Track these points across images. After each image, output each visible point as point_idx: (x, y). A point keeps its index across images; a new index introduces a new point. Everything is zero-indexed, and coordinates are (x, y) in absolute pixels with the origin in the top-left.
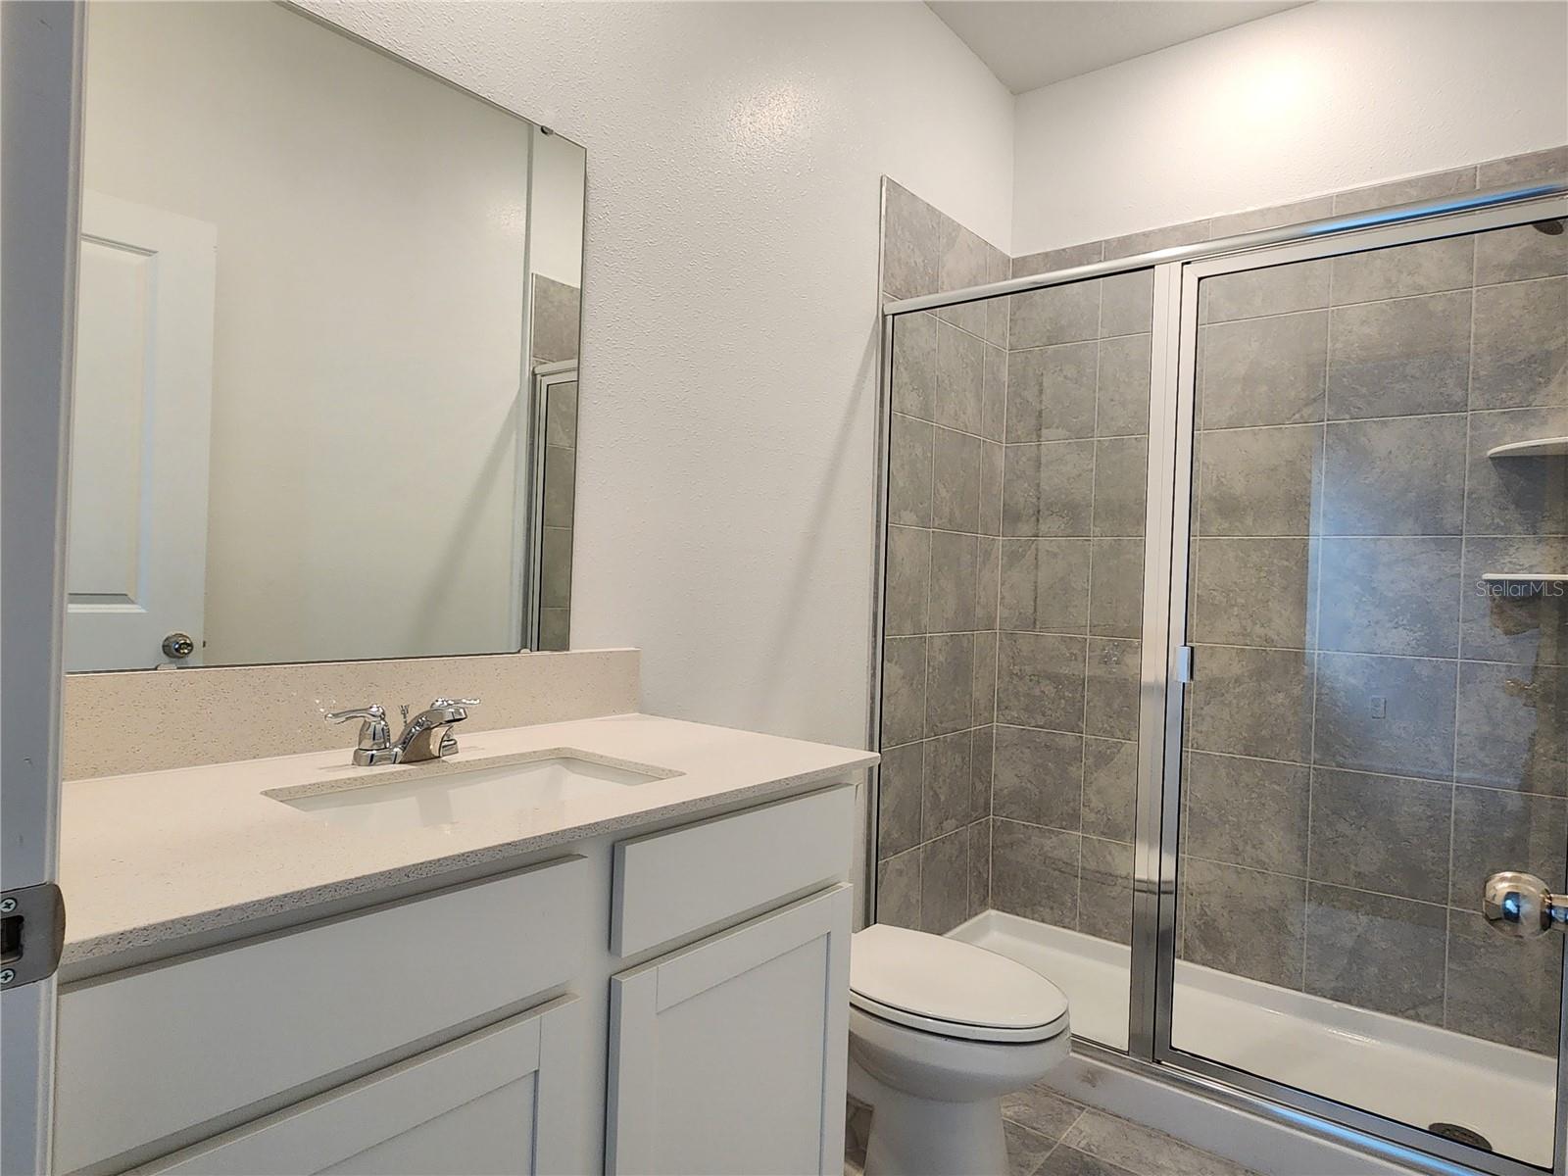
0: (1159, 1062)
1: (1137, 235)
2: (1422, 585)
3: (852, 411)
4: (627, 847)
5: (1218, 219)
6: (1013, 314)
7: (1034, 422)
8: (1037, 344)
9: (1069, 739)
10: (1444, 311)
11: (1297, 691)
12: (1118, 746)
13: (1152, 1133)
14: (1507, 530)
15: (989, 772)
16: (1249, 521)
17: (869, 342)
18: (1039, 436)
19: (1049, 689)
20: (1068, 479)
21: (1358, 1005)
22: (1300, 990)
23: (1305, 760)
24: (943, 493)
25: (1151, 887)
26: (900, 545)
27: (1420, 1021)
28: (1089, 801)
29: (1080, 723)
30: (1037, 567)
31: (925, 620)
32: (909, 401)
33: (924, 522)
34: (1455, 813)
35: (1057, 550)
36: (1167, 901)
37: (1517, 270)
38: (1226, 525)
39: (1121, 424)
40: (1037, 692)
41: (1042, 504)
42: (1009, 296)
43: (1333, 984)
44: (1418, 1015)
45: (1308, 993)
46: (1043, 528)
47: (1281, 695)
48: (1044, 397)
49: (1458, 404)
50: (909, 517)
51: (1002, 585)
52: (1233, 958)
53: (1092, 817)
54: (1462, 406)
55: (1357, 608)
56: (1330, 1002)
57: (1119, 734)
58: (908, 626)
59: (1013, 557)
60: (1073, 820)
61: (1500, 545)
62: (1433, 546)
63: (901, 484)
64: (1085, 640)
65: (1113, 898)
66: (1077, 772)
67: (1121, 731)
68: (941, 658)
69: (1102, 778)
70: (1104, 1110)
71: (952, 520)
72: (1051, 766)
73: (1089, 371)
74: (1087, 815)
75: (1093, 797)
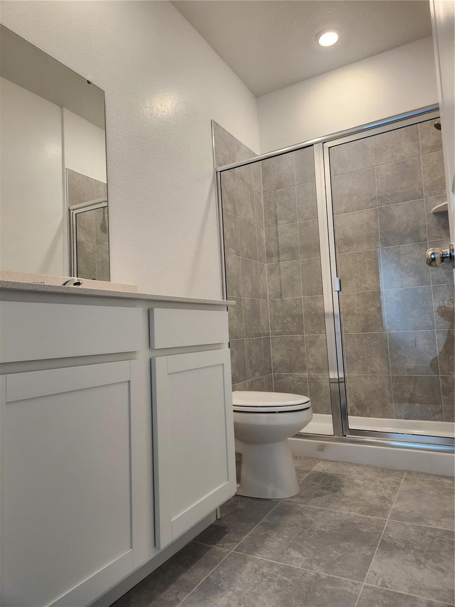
0: (345, 436)
2: (416, 261)
3: (208, 208)
6: (263, 179)
7: (274, 219)
8: (273, 189)
9: (299, 337)
10: (412, 164)
11: (378, 305)
12: (318, 337)
14: (441, 237)
15: (270, 356)
16: (355, 246)
17: (212, 182)
18: (277, 224)
19: (290, 319)
20: (289, 239)
21: (414, 419)
22: (393, 418)
24: (244, 244)
25: (335, 381)
26: (230, 261)
27: (436, 421)
28: (309, 360)
29: (303, 331)
30: (280, 274)
31: (241, 292)
32: (229, 206)
33: (238, 253)
34: (438, 341)
35: (287, 266)
36: (342, 385)
37: (434, 148)
38: (347, 248)
39: (307, 216)
40: (286, 321)
41: (280, 249)
43: (404, 413)
44: (435, 418)
46: (281, 258)
47: (373, 308)
48: (277, 209)
49: (420, 196)
50: (232, 251)
51: (268, 282)
52: (368, 411)
53: (311, 366)
55: (395, 272)
56: (404, 420)
57: (318, 332)
58: (235, 293)
59: (271, 271)
60: (304, 369)
61: (440, 243)
62: (418, 246)
63: (228, 237)
64: (301, 298)
65: (322, 397)
66: (303, 350)
67: (318, 331)
68: (248, 307)
69: (313, 350)
70: (328, 460)
71: (247, 254)
72: (293, 349)
73: (293, 197)
74: (309, 366)
75: (310, 358)
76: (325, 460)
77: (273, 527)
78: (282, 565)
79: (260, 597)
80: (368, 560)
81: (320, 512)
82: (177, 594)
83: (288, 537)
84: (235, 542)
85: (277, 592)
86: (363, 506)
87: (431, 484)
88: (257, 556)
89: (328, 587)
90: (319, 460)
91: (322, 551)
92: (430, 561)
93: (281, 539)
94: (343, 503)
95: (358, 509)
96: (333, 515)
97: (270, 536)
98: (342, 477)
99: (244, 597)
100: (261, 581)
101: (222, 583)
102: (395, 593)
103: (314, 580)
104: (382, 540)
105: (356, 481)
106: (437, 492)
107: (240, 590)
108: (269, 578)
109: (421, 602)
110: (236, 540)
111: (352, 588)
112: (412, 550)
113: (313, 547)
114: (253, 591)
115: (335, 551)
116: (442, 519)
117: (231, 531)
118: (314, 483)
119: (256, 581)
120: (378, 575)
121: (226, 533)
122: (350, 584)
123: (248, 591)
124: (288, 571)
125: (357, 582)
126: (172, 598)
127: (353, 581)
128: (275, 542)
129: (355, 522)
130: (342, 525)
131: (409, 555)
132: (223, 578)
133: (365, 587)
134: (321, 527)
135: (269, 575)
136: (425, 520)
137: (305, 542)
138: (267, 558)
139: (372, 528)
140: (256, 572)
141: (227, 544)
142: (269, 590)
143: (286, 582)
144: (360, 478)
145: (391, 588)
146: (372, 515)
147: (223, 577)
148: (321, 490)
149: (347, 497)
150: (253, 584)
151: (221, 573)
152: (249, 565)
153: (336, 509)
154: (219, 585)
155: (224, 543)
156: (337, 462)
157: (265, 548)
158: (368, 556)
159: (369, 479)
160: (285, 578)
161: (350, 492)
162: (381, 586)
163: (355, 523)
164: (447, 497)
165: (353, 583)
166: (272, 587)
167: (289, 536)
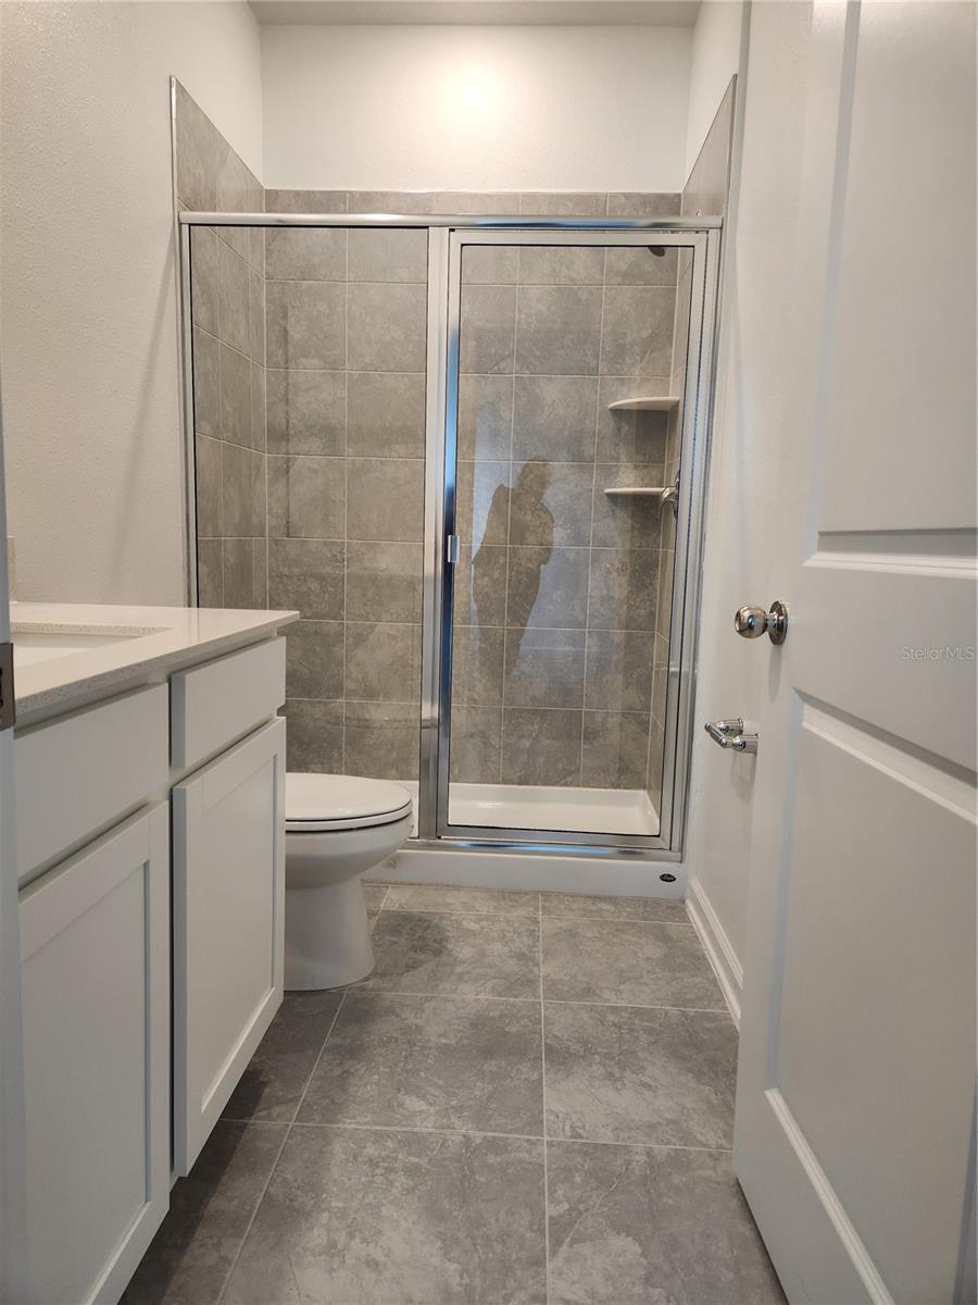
0: (439, 838)
1: (377, 193)
2: (570, 497)
3: (159, 317)
4: (187, 676)
5: (439, 194)
6: (268, 246)
8: (292, 277)
9: (332, 625)
10: (586, 300)
11: (496, 574)
12: (372, 627)
13: (437, 886)
14: (618, 459)
17: (170, 248)
19: (314, 585)
20: (325, 405)
22: (498, 783)
23: (501, 623)
24: (230, 409)
26: (201, 453)
27: (568, 786)
28: (351, 673)
29: (341, 612)
31: (221, 525)
32: (202, 315)
33: (217, 434)
34: (588, 648)
35: (316, 466)
37: (628, 277)
39: (367, 360)
40: (304, 589)
42: (264, 228)
43: (519, 774)
44: (566, 783)
45: (505, 784)
46: (304, 447)
47: (486, 579)
49: (593, 369)
50: (206, 427)
51: (269, 497)
53: (353, 686)
54: (594, 372)
56: (517, 786)
57: (373, 618)
60: (338, 690)
61: (614, 470)
62: (577, 470)
64: (343, 543)
65: (370, 746)
66: (340, 651)
67: (374, 615)
68: (232, 560)
69: (360, 654)
70: (402, 883)
71: (234, 434)
72: (318, 649)
73: (339, 309)
74: (349, 685)
75: (353, 670)
76: (397, 884)
77: (354, 1052)
78: (398, 1132)
79: (384, 1210)
80: (536, 1088)
81: (426, 1004)
82: (217, 1246)
83: (387, 1070)
84: (291, 1100)
85: (410, 1191)
86: (495, 978)
87: (584, 916)
88: (344, 1123)
89: (491, 1159)
90: (386, 884)
91: (459, 1088)
92: (628, 1073)
93: (376, 1077)
94: (460, 977)
95: (489, 985)
96: (450, 1007)
97: (353, 1074)
98: (441, 918)
99: (355, 1218)
100: (373, 1176)
101: (300, 1199)
102: (596, 1146)
103: (464, 1151)
104: (546, 1044)
105: (465, 924)
106: (599, 932)
107: (341, 1205)
108: (386, 1165)
109: (637, 1153)
110: (290, 1097)
111: (529, 1152)
112: (596, 1057)
113: (441, 1082)
114: (367, 1200)
115: (479, 1084)
116: (621, 987)
117: (272, 1077)
118: (395, 939)
119: (363, 1179)
120: (561, 1116)
121: (264, 1084)
122: (525, 1144)
123: (355, 1204)
124: (413, 1142)
125: (532, 1138)
126: (211, 1259)
127: (527, 1137)
128: (368, 1085)
129: (492, 1014)
130: (474, 1025)
131: (594, 1067)
132: (298, 1189)
133: (550, 1145)
134: (441, 1036)
135: (383, 1160)
136: (597, 992)
137: (422, 1073)
138: (365, 1124)
139: (522, 1022)
140: (355, 1159)
141: (276, 1111)
142: (394, 1191)
143: (417, 1167)
144: (472, 917)
145: (587, 1138)
146: (515, 996)
147: (296, 1185)
148: (411, 954)
149: (462, 962)
150: (361, 1187)
151: (289, 1177)
152: (338, 1147)
153: (453, 991)
154: (296, 1205)
155: (269, 1108)
156: (420, 884)
157: (354, 1102)
158: (533, 1081)
159: (487, 918)
160: (413, 1159)
161: (463, 951)
162: (572, 1137)
163: (493, 1018)
164: (615, 940)
165: (528, 1140)
166: (398, 1184)
167: (390, 1067)
